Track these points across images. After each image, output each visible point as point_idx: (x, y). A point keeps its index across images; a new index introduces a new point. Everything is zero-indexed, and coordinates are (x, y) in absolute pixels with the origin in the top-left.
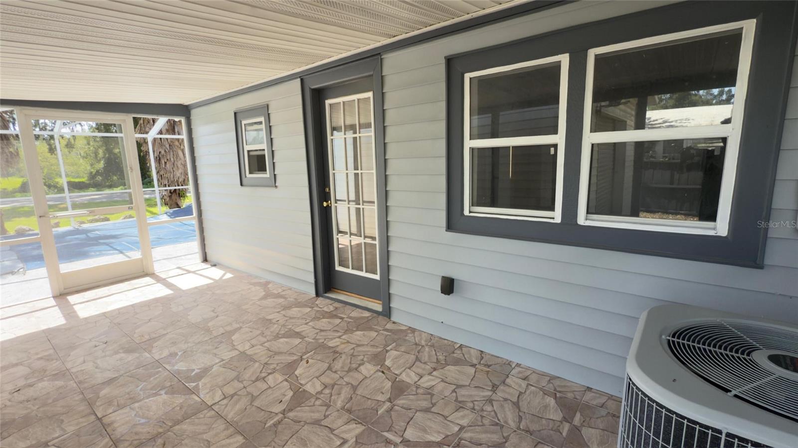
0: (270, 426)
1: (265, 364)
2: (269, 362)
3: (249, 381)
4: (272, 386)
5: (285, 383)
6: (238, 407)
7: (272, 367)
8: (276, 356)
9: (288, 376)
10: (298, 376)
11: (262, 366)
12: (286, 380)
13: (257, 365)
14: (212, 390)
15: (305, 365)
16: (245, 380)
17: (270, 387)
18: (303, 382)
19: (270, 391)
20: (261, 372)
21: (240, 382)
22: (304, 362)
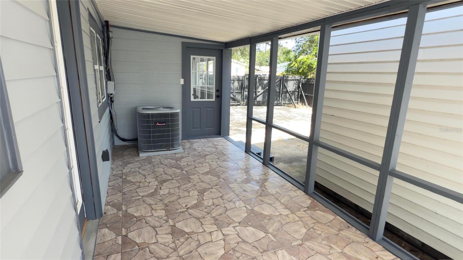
0: (219, 186)
1: (209, 214)
2: (207, 214)
3: (221, 206)
4: (211, 199)
5: (204, 199)
6: (229, 196)
7: (206, 210)
8: (200, 217)
9: (201, 202)
10: (197, 200)
11: (211, 213)
12: (203, 200)
13: (214, 215)
14: (240, 208)
15: (189, 204)
16: (223, 207)
17: (212, 199)
18: (197, 196)
19: (213, 197)
20: (214, 209)
21: (226, 207)
22: (188, 207)
